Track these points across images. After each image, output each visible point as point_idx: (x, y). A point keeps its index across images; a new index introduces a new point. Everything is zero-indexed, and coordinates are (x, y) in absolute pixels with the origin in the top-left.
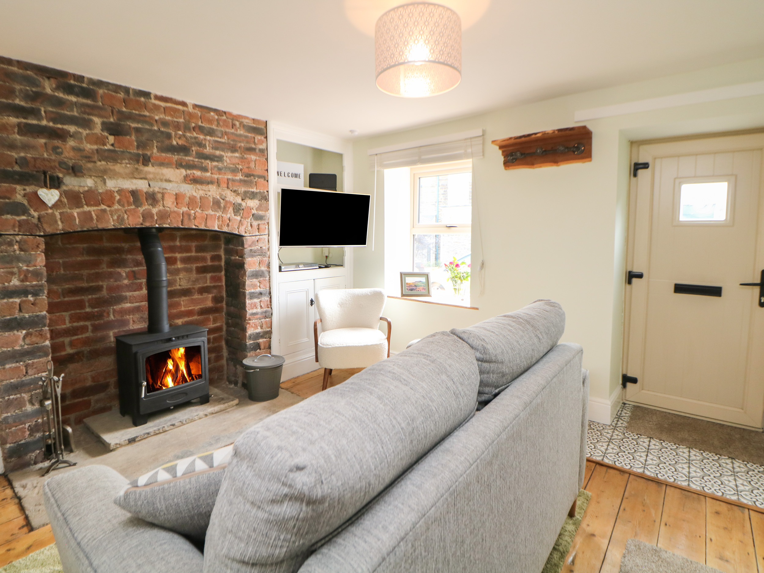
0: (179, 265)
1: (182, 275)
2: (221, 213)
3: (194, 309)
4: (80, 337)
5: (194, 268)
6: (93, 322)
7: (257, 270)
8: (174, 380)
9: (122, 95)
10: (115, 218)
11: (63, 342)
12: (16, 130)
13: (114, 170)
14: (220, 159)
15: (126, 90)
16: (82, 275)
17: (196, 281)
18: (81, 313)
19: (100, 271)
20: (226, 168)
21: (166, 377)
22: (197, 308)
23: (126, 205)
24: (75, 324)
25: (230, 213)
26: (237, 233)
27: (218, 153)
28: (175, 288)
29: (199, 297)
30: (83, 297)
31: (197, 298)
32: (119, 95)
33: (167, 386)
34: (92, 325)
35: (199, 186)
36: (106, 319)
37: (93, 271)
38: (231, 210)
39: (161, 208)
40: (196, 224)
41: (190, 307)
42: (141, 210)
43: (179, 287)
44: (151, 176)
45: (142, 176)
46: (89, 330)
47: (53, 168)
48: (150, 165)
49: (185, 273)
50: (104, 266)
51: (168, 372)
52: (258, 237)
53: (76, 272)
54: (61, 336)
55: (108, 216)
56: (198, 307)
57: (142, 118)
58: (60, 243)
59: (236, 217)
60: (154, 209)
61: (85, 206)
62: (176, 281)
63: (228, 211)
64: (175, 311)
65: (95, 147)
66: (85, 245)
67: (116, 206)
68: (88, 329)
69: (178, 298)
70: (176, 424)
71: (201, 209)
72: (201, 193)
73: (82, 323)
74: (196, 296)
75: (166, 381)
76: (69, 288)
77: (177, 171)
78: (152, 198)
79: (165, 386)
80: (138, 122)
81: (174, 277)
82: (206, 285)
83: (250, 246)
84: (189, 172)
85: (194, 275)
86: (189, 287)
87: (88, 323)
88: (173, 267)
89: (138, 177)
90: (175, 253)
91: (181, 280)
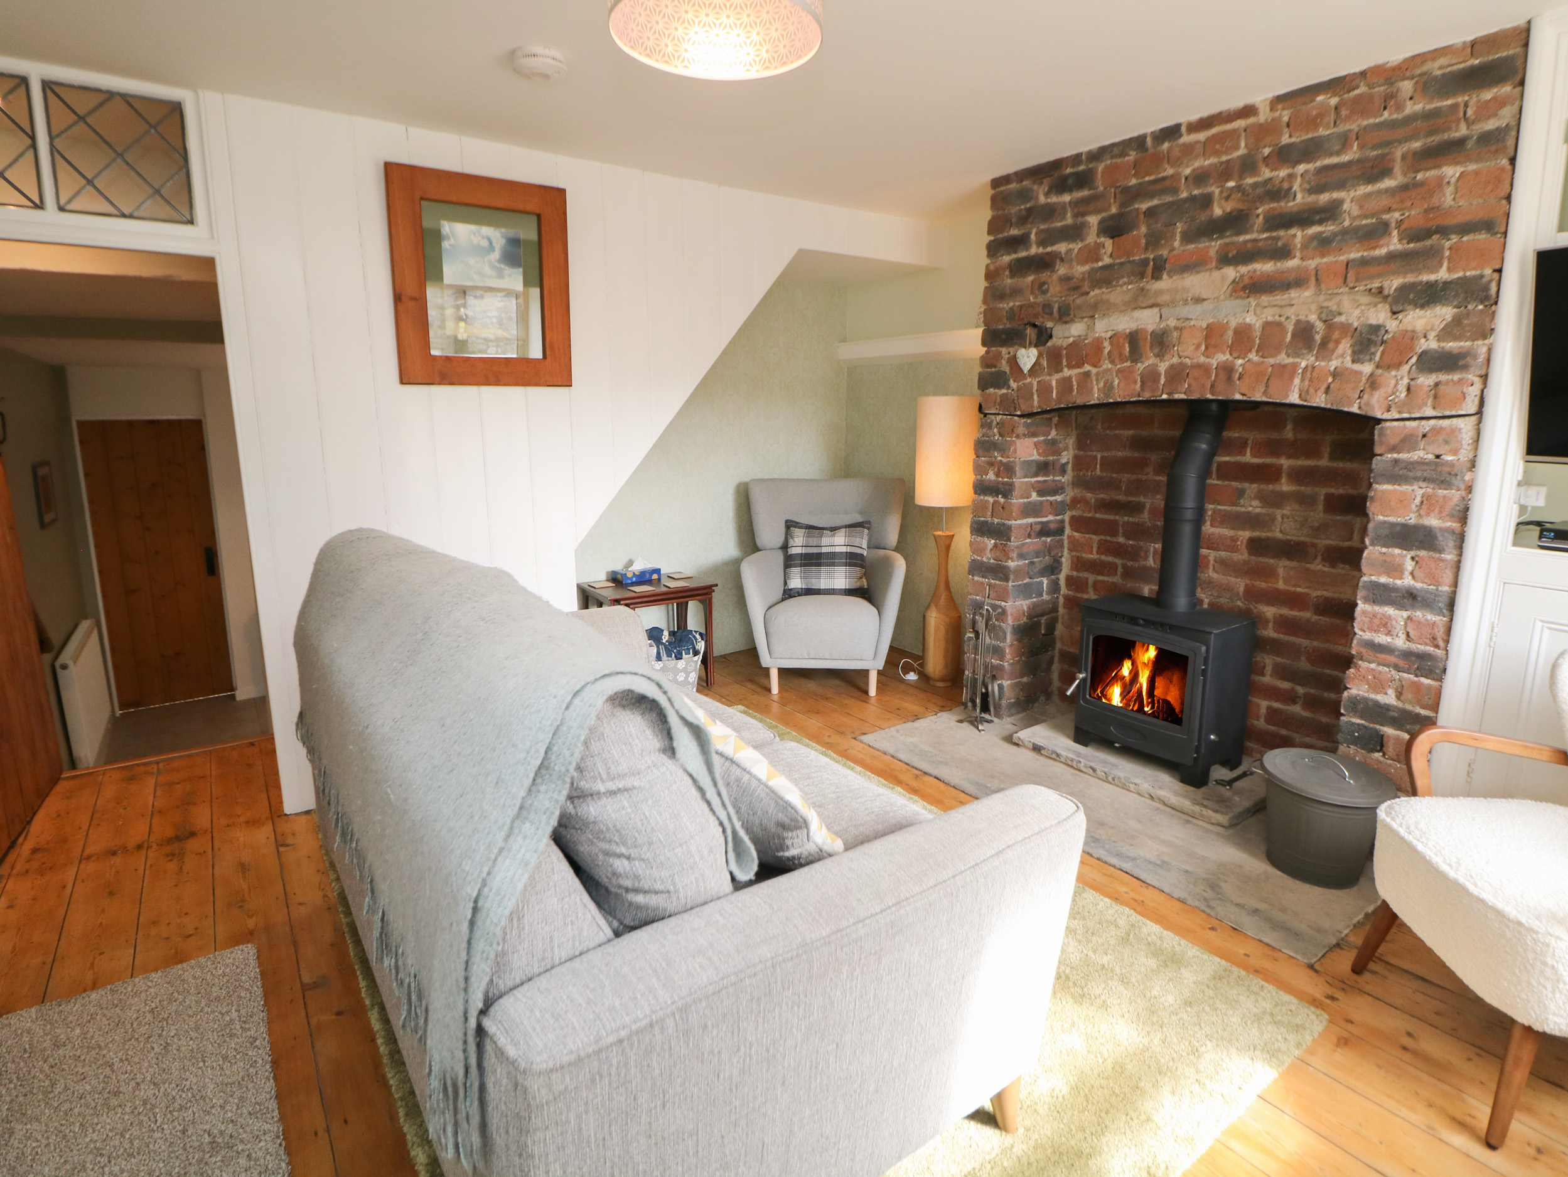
0: (1285, 486)
1: (1288, 508)
2: (1313, 358)
3: (1308, 594)
4: (1106, 579)
5: (1322, 498)
6: (1125, 561)
7: (1413, 522)
8: (1124, 695)
9: (1132, 156)
10: (1101, 385)
11: (1087, 579)
12: (1007, 273)
13: (1108, 300)
14: (1330, 212)
15: (1139, 142)
16: (1120, 481)
17: (1322, 528)
18: (1111, 542)
19: (1144, 478)
20: (1345, 232)
21: (1113, 685)
22: (1316, 594)
23: (1117, 361)
24: (1103, 557)
25: (1342, 357)
26: (1355, 409)
27: (1324, 198)
28: (1270, 534)
29: (1326, 569)
30: (1117, 517)
31: (1320, 571)
32: (1127, 158)
33: (1109, 700)
34: (1125, 567)
35: (1265, 299)
36: (1142, 563)
37: (1134, 477)
38: (1345, 347)
39: (1175, 360)
40: (1243, 391)
41: (1300, 587)
42: (1140, 366)
43: (1279, 535)
44: (1165, 298)
45: (1151, 302)
46: (1119, 573)
47: (1036, 316)
48: (1165, 276)
49: (1296, 507)
50: (1150, 469)
51: (1119, 678)
52: (1432, 422)
53: (1115, 475)
54: (1086, 570)
55: (1092, 383)
56: (1319, 593)
57: (1158, 187)
58: (1099, 427)
59: (1357, 367)
60: (1162, 364)
61: (1066, 369)
62: (1273, 519)
63: (1333, 351)
64: (1263, 585)
65: (1087, 268)
66: (1131, 432)
67: (1107, 365)
68: (1116, 569)
69: (1273, 557)
70: (1098, 772)
71: (1260, 354)
72: (1269, 315)
73: (1110, 559)
74: (1317, 566)
75: (1111, 690)
76: (1103, 499)
77: (1217, 274)
78: (1161, 341)
79: (1106, 699)
80: (1152, 196)
81: (1271, 511)
82: (1347, 544)
83: (1393, 449)
84: (1244, 269)
85: (1318, 515)
86: (1303, 539)
87: (1119, 561)
88: (1271, 487)
89: (1144, 305)
90: (1278, 456)
91: (1285, 520)
